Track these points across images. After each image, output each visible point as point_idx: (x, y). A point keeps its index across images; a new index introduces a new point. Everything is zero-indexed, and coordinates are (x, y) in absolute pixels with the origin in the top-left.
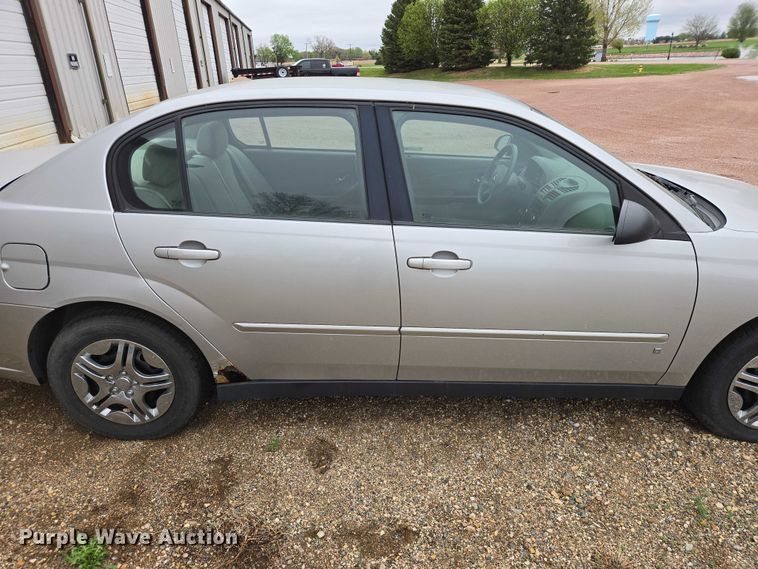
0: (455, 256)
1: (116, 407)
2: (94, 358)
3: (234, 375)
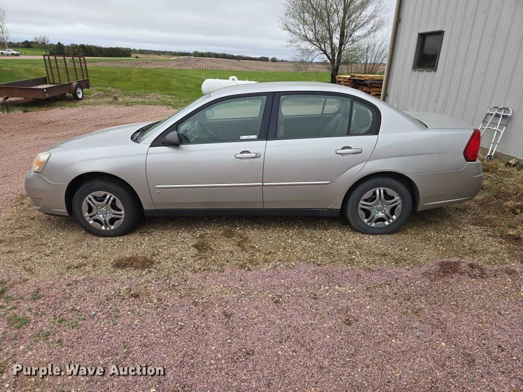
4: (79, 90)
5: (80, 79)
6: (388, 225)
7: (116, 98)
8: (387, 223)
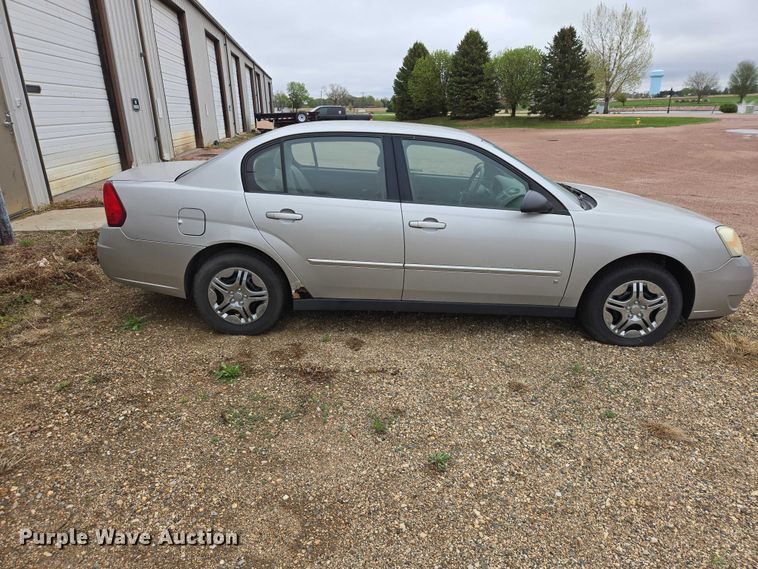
0: (436, 221)
1: (232, 312)
2: (222, 279)
3: (304, 293)
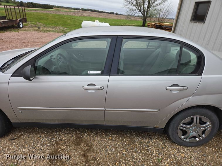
4: (21, 23)
5: (22, 17)
6: (198, 141)
7: (39, 28)
8: (197, 139)
